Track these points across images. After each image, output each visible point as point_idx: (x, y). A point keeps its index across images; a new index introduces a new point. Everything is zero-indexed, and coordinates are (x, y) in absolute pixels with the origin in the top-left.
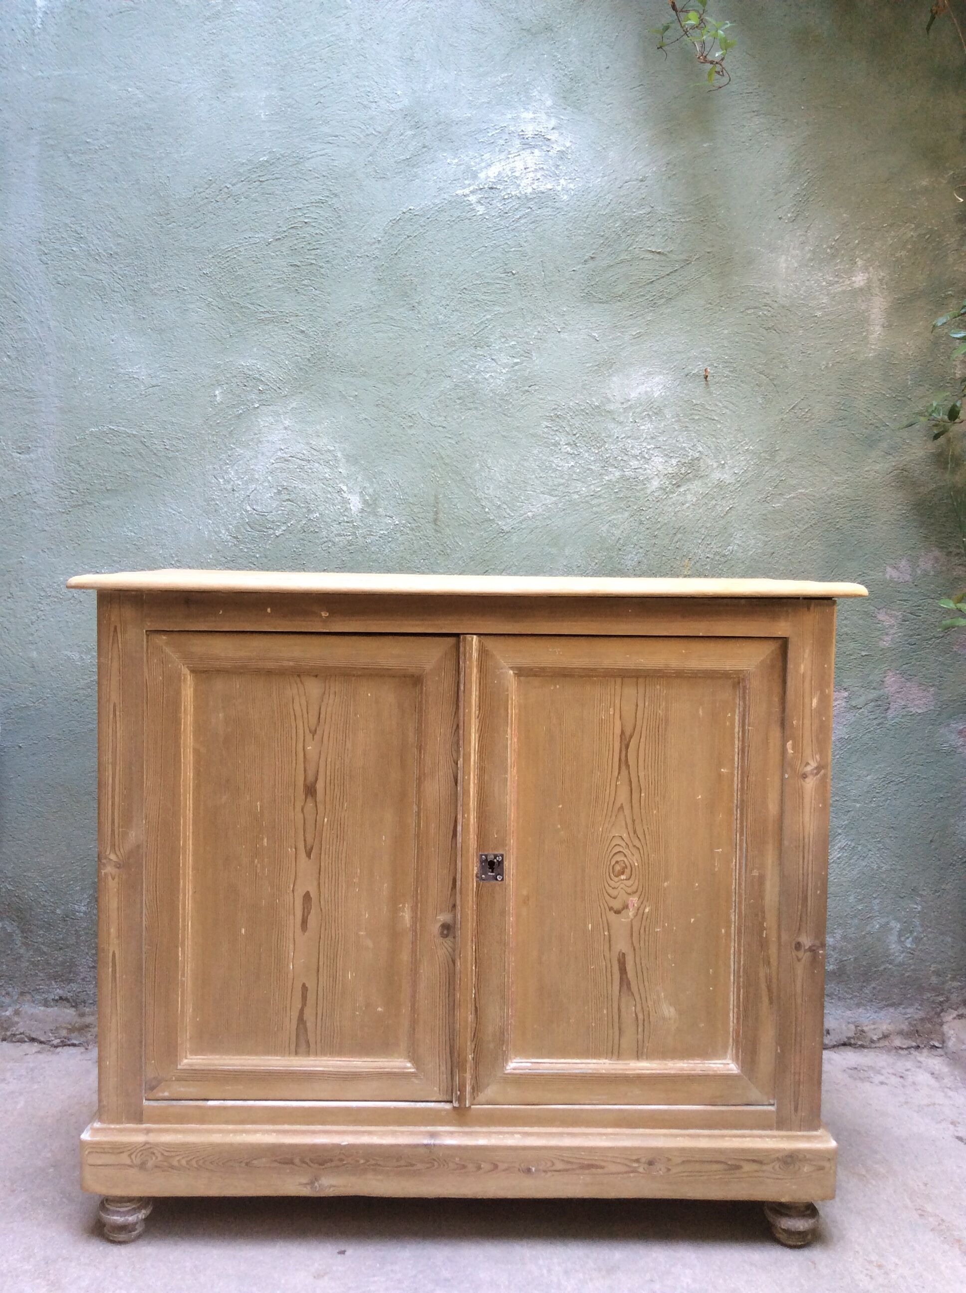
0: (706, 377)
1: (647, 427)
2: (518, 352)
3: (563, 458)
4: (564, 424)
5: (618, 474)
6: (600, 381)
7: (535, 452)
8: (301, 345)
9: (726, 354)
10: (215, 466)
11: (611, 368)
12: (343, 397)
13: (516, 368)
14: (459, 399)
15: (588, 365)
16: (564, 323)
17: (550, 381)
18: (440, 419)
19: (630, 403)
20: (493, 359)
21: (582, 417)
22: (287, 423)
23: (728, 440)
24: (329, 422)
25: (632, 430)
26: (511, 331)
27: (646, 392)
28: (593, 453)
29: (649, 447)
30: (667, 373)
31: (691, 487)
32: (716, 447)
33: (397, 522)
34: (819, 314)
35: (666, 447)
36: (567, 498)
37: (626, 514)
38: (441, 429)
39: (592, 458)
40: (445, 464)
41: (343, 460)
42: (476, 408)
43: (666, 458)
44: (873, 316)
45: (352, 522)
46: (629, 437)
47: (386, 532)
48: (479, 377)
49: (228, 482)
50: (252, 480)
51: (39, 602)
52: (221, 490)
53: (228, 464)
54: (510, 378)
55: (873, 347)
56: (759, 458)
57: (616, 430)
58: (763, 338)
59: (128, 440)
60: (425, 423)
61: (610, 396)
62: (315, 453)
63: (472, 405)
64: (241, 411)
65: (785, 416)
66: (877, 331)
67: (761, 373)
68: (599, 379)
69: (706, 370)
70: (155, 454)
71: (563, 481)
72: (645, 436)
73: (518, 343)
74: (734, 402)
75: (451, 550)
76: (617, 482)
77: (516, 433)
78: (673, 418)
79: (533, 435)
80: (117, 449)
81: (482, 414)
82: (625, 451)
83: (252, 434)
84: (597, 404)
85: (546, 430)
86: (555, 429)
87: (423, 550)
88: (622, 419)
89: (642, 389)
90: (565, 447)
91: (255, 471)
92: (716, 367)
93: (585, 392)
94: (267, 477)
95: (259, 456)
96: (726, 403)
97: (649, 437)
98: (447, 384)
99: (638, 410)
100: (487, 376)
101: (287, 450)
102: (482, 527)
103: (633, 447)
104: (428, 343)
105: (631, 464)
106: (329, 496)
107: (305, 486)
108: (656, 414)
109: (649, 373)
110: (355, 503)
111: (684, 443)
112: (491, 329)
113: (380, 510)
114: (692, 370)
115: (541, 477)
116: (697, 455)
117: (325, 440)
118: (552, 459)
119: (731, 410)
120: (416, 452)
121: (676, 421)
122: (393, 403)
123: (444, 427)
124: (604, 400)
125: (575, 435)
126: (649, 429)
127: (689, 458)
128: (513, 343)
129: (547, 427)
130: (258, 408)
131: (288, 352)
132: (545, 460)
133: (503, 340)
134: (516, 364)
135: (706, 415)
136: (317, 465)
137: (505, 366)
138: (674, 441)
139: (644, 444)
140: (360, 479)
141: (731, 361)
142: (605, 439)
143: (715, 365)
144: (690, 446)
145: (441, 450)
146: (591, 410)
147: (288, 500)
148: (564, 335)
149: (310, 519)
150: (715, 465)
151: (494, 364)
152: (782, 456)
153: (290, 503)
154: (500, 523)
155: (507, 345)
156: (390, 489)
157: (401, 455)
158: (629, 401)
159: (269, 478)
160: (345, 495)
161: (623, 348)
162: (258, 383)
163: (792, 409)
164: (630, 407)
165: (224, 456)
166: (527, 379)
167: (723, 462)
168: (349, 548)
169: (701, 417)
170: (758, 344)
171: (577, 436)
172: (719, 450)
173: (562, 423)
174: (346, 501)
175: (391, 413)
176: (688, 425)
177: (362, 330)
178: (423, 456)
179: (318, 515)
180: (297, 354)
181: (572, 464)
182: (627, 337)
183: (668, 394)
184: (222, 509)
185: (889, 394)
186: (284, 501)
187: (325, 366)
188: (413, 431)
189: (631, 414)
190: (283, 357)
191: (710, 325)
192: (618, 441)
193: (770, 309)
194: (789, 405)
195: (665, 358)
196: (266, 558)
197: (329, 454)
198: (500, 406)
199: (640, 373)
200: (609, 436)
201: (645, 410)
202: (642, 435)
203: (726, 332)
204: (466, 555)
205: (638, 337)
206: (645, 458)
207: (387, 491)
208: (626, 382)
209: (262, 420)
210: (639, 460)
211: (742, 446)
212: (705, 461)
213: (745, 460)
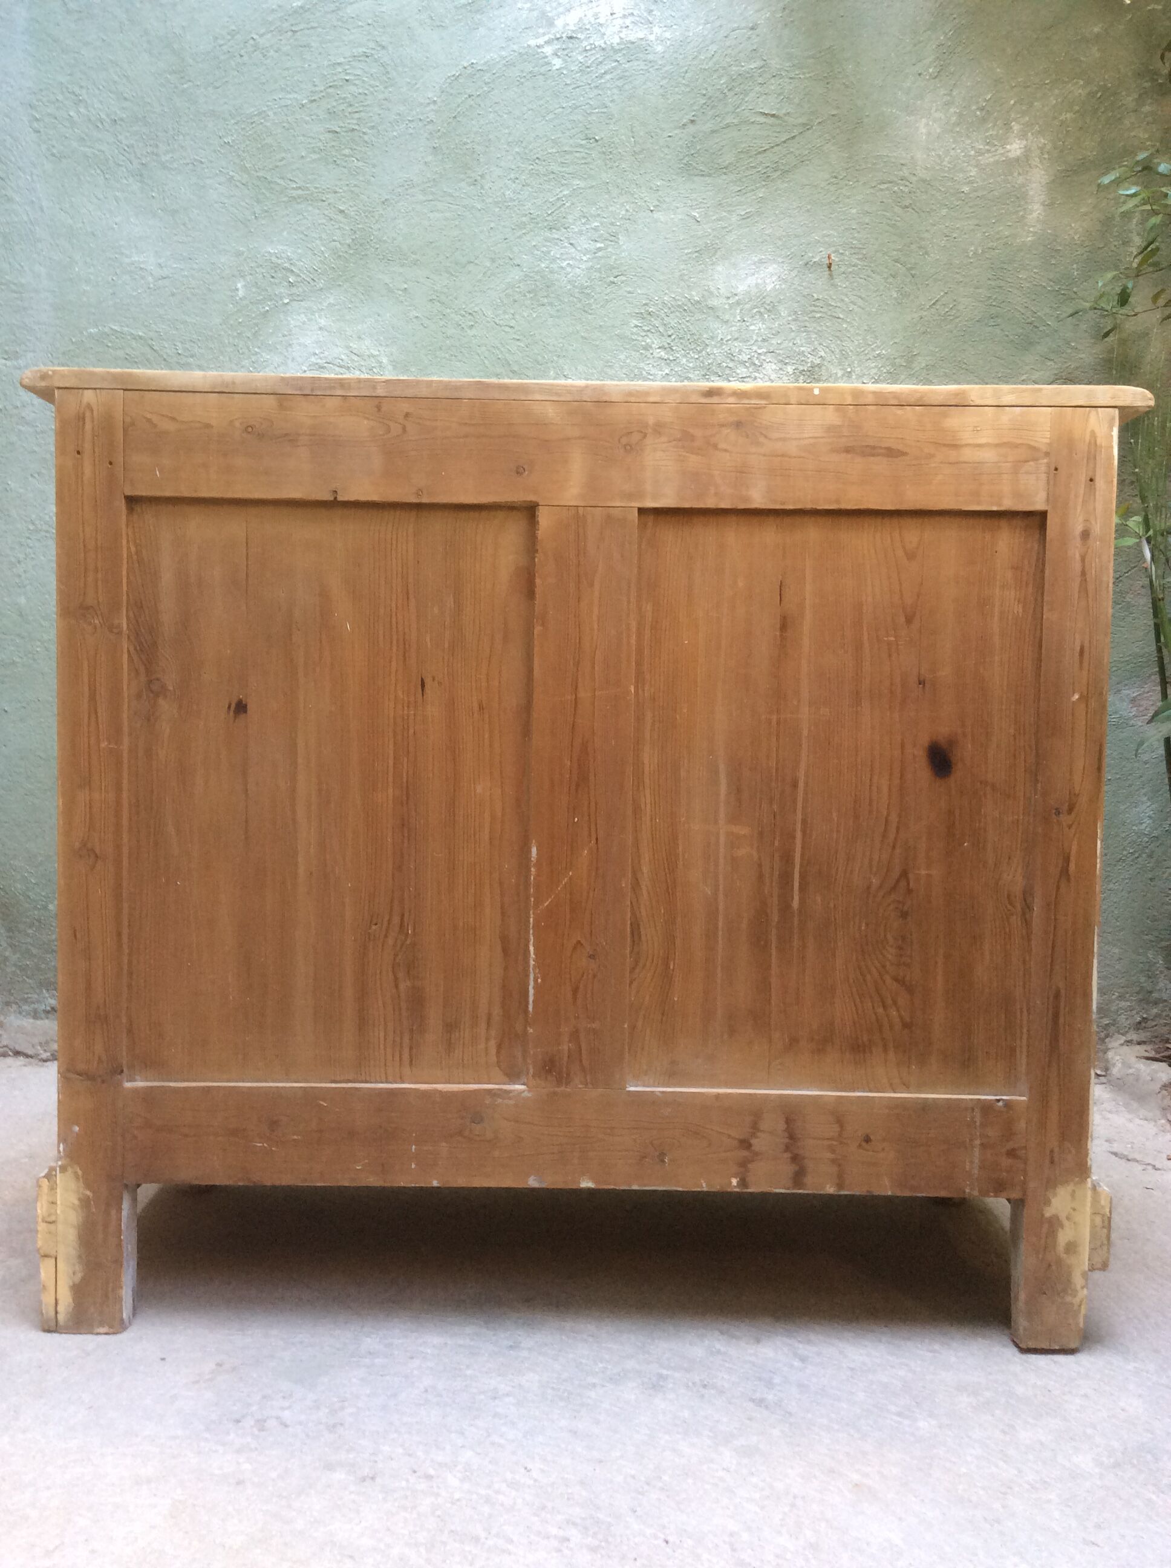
0: (829, 266)
1: (758, 327)
2: (602, 234)
3: (655, 364)
4: (657, 323)
6: (701, 271)
7: (622, 357)
8: (339, 228)
9: (854, 238)
11: (714, 254)
12: (391, 291)
13: (600, 254)
14: (529, 292)
15: (686, 251)
16: (659, 201)
17: (640, 270)
18: (507, 317)
19: (737, 298)
20: (571, 244)
21: (678, 314)
22: (323, 322)
23: (856, 343)
24: (373, 320)
25: (739, 331)
26: (593, 211)
27: (757, 285)
28: (692, 358)
29: (760, 351)
30: (783, 262)
32: (841, 351)
34: (966, 189)
35: (781, 352)
38: (507, 329)
39: (691, 365)
42: (551, 304)
43: (780, 365)
44: (1031, 193)
46: (736, 339)
48: (554, 266)
51: (29, 538)
54: (592, 268)
55: (1031, 229)
56: (893, 365)
57: (721, 332)
58: (899, 219)
59: (134, 343)
60: (488, 322)
61: (712, 289)
62: (356, 358)
63: (546, 300)
64: (267, 308)
65: (925, 313)
66: (1036, 211)
67: (897, 261)
68: (700, 268)
69: (829, 257)
70: (165, 360)
72: (755, 337)
73: (602, 224)
74: (863, 296)
77: (599, 334)
78: (789, 315)
79: (620, 337)
80: (120, 353)
81: (558, 311)
82: (731, 356)
83: (280, 335)
84: (697, 298)
85: (635, 330)
86: (646, 328)
88: (727, 317)
89: (752, 281)
90: (658, 350)
92: (842, 254)
93: (682, 284)
95: (289, 362)
96: (853, 298)
97: (760, 339)
98: (515, 275)
99: (747, 306)
100: (564, 264)
101: (322, 355)
103: (740, 351)
104: (492, 225)
105: (738, 371)
108: (769, 311)
109: (761, 261)
111: (802, 346)
112: (569, 207)
114: (813, 257)
116: (818, 361)
117: (368, 342)
118: (642, 365)
119: (860, 307)
120: (477, 357)
121: (794, 320)
122: (450, 298)
123: (511, 327)
124: (705, 293)
125: (670, 336)
126: (760, 329)
127: (809, 365)
128: (596, 224)
129: (636, 326)
130: (287, 304)
131: (324, 236)
132: (635, 366)
133: (583, 221)
134: (600, 249)
135: (829, 313)
136: (358, 373)
137: (586, 252)
138: (791, 344)
139: (755, 348)
141: (861, 246)
142: (707, 342)
143: (841, 251)
144: (809, 350)
145: (507, 355)
146: (690, 305)
148: (656, 215)
150: (840, 373)
151: (573, 250)
152: (921, 362)
155: (588, 226)
157: (460, 361)
158: (736, 295)
161: (730, 231)
162: (289, 274)
163: (934, 304)
164: (738, 303)
165: (246, 363)
166: (612, 268)
167: (849, 370)
169: (823, 315)
170: (893, 226)
171: (673, 337)
172: (844, 355)
173: (655, 322)
175: (448, 311)
176: (807, 324)
177: (413, 209)
180: (335, 238)
181: (667, 371)
182: (734, 218)
183: (783, 286)
185: (1051, 286)
187: (368, 252)
188: (474, 332)
189: (738, 311)
190: (318, 242)
191: (835, 203)
192: (722, 344)
193: (907, 183)
194: (931, 300)
195: (780, 243)
197: (372, 359)
198: (580, 301)
199: (749, 262)
200: (712, 338)
201: (756, 307)
202: (751, 337)
203: (854, 211)
205: (748, 217)
206: (755, 364)
208: (733, 272)
209: (293, 319)
210: (747, 367)
211: (873, 350)
212: (827, 369)
213: (876, 366)
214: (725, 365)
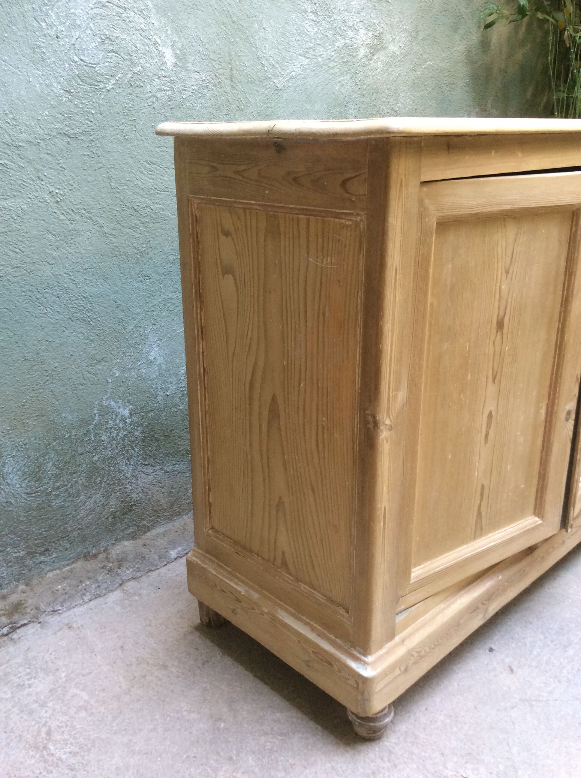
3: (310, 24)
5: (342, 41)
10: (34, 6)
23: (396, 20)
28: (327, 21)
29: (357, 20)
31: (380, 56)
32: (390, 24)
33: (204, 78)
35: (366, 22)
36: (315, 60)
37: (349, 76)
39: (327, 26)
40: (234, 22)
41: (154, 11)
43: (366, 31)
45: (169, 76)
46: (346, 10)
47: (196, 88)
49: (51, 26)
50: (74, 26)
52: (45, 35)
53: (47, 5)
56: (411, 36)
71: (312, 45)
75: (244, 105)
76: (342, 49)
82: (345, 22)
87: (225, 106)
91: (75, 15)
94: (88, 24)
102: (264, 84)
103: (349, 19)
105: (349, 34)
106: (147, 48)
107: (125, 37)
110: (170, 58)
111: (374, 19)
113: (189, 65)
115: (298, 40)
116: (381, 30)
120: (210, 8)
127: (378, 32)
132: (300, 25)
136: (132, 14)
138: (370, 17)
139: (354, 18)
140: (169, 32)
144: (377, 22)
145: (229, 8)
147: (112, 51)
149: (135, 73)
150: (391, 39)
153: (113, 54)
154: (275, 81)
156: (194, 44)
157: (200, 10)
159: (91, 25)
160: (160, 48)
167: (394, 37)
168: (169, 103)
172: (392, 27)
174: (162, 56)
178: (216, 12)
179: (140, 67)
181: (316, 30)
184: (49, 58)
186: (109, 52)
192: (340, 13)
196: (101, 114)
200: (335, 8)
204: (255, 111)
206: (355, 29)
207: (193, 46)
210: (352, 31)
211: (403, 25)
212: (385, 36)
213: (404, 37)
214: (342, 28)
